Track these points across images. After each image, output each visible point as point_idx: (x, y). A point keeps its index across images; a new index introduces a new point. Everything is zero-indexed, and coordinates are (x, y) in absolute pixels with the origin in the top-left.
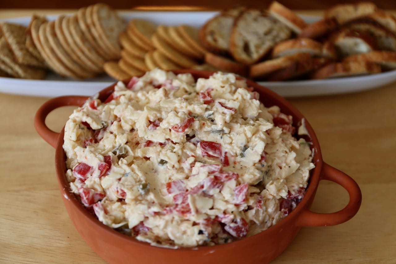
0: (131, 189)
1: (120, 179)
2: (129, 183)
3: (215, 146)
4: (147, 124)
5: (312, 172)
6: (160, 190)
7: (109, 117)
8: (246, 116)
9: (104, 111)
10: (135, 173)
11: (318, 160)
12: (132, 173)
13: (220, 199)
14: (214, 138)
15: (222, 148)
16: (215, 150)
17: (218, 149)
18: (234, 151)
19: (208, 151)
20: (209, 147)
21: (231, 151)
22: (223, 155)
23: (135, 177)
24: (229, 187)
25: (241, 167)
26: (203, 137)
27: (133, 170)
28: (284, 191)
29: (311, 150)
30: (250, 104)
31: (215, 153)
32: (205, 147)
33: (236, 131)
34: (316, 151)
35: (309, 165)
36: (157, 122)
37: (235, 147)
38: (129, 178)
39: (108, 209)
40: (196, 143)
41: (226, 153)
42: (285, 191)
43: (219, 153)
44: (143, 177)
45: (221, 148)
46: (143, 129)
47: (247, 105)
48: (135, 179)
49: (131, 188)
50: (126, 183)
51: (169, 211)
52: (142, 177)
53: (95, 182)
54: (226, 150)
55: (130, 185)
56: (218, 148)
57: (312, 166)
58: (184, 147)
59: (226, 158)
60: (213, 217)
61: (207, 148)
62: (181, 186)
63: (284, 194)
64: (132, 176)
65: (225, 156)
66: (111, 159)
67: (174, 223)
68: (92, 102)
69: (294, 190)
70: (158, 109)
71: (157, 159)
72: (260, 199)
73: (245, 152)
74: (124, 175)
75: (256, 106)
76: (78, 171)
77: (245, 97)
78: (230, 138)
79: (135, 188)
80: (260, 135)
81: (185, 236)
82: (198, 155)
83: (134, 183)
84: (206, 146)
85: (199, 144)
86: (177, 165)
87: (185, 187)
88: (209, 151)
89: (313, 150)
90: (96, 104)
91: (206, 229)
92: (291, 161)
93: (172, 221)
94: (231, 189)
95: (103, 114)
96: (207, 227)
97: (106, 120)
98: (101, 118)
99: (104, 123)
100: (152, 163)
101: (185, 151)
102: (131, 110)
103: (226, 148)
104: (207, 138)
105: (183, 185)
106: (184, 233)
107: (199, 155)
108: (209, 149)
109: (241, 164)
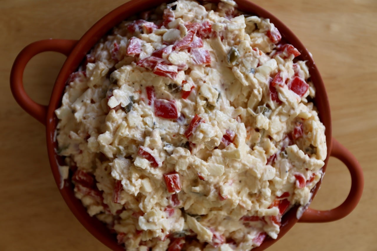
0: (246, 50)
1: (259, 65)
2: (248, 58)
3: (162, 111)
4: (238, 138)
5: (59, 105)
6: (217, 61)
7: (280, 165)
8: (127, 161)
9: (286, 172)
10: (244, 73)
11: (51, 120)
12: (247, 73)
13: (156, 42)
14: (163, 124)
15: (153, 110)
16: (161, 106)
17: (159, 108)
18: (141, 106)
19: (169, 103)
20: (168, 108)
21: (144, 106)
22: (153, 102)
23: (243, 68)
24: (147, 53)
25: (134, 85)
26: (175, 126)
27: (247, 77)
28: (91, 68)
29: (57, 141)
30: (123, 172)
31: (161, 102)
32: (172, 108)
33: (139, 131)
34: (51, 136)
35: (61, 113)
36: (226, 143)
37: (140, 110)
38: (248, 65)
39: (266, 38)
40: (182, 118)
41: (150, 104)
42: (89, 69)
43: (157, 104)
44: (235, 70)
45: (155, 110)
46: (240, 131)
47: (125, 171)
48: (244, 66)
49: (246, 53)
50: (252, 59)
51: (206, 24)
52: (237, 70)
53: (284, 65)
54: (149, 107)
55: (248, 56)
56: (158, 110)
57: (58, 112)
58: (195, 110)
59: (150, 98)
60: (163, 27)
61: (170, 107)
62: (196, 56)
63: (90, 66)
64: (246, 69)
65: (151, 100)
66: (271, 95)
67: (200, 17)
68: (302, 184)
69: (80, 76)
70: (226, 158)
71: (223, 102)
72: (115, 53)
73: (129, 102)
74: (255, 72)
75: (116, 170)
76: (303, 86)
77: (128, 182)
78: (145, 124)
79: (242, 53)
80: (112, 125)
81: (190, 7)
82: (180, 100)
83: (244, 60)
84: (171, 110)
85: (179, 115)
86: (201, 83)
87: (191, 54)
88: (167, 103)
89: (55, 140)
90: (298, 183)
91: (169, 12)
92: (81, 109)
93: (203, 18)
94: (145, 52)
95: (287, 169)
96: (169, 14)
97: (283, 160)
98: (289, 162)
99: (285, 155)
100: (227, 98)
101: (193, 103)
102: (256, 169)
103: (150, 110)
104: (170, 125)
105: (193, 56)
106: (190, 11)
107: (178, 101)
108: (167, 105)
109: (133, 90)
